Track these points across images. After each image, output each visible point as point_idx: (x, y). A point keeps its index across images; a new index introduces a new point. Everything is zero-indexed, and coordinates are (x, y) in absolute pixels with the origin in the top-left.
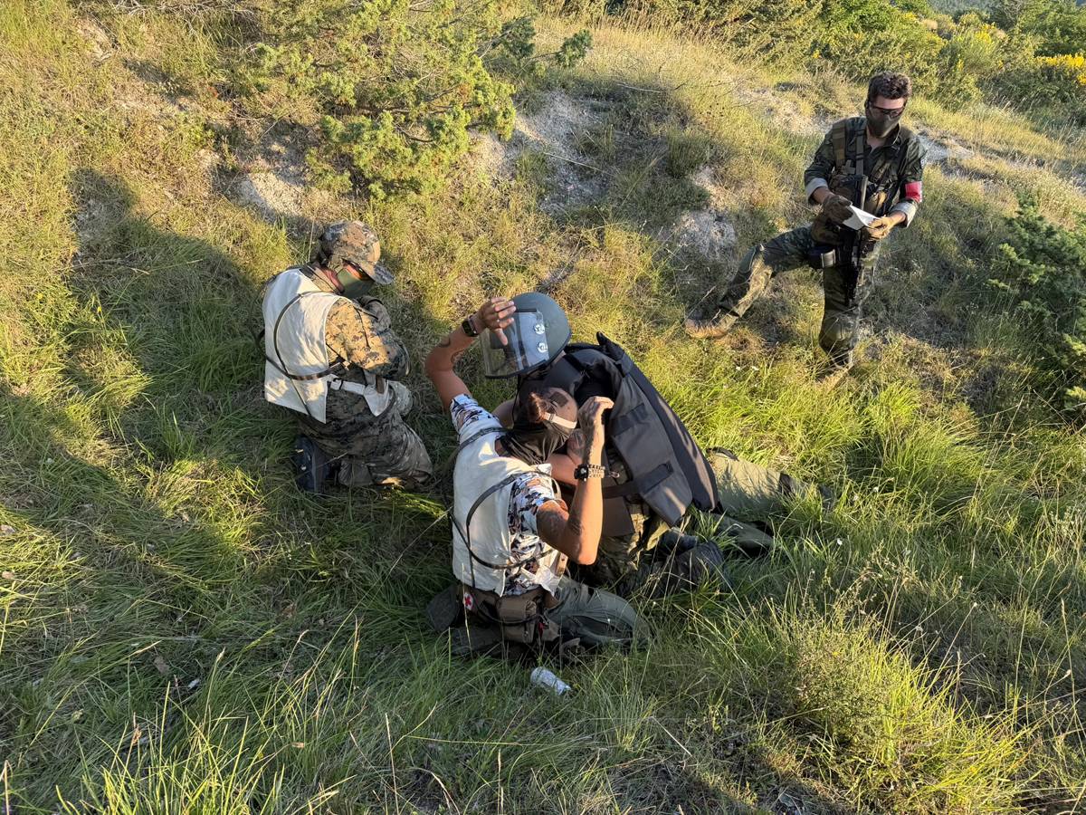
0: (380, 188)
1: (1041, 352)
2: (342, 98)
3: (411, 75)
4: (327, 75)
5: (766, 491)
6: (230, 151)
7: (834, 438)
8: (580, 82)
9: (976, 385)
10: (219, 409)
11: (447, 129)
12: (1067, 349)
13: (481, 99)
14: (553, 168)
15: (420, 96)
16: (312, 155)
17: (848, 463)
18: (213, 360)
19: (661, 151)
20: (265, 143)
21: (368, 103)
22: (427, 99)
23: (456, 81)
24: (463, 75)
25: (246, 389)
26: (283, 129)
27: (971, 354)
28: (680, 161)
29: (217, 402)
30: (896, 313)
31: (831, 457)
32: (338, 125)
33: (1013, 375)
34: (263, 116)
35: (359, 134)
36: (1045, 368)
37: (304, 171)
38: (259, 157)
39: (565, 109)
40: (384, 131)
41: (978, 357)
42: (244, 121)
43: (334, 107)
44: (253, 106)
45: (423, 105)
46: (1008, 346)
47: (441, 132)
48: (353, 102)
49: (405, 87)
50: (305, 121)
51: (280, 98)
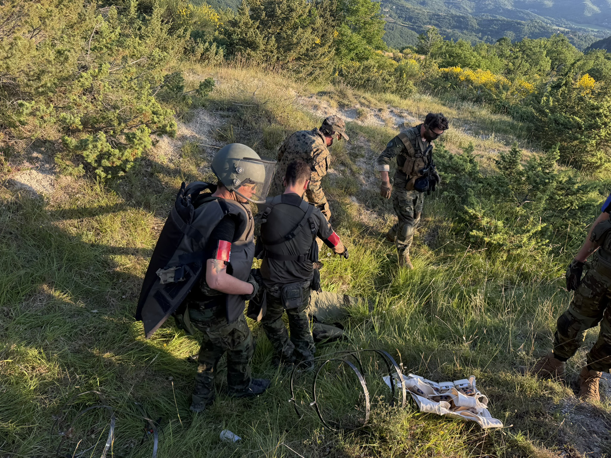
0: (102, 171)
2: (74, 125)
3: (115, 107)
4: (63, 114)
6: (5, 159)
7: (367, 272)
8: (213, 102)
9: (429, 234)
11: (138, 138)
12: (466, 212)
13: (156, 119)
14: (203, 150)
15: (120, 120)
16: (58, 158)
17: (375, 284)
19: (260, 136)
20: (29, 153)
21: (90, 125)
22: (125, 121)
23: (140, 111)
24: (144, 108)
25: (28, 299)
26: (39, 144)
27: (425, 221)
28: (271, 141)
32: (72, 141)
34: (25, 138)
35: (86, 146)
36: (459, 223)
37: (54, 166)
38: (25, 161)
39: (206, 118)
40: (101, 142)
41: (428, 222)
42: (13, 142)
43: (69, 130)
44: (18, 132)
45: (123, 125)
47: (134, 140)
48: (81, 127)
49: (112, 115)
50: (52, 138)
51: (35, 126)
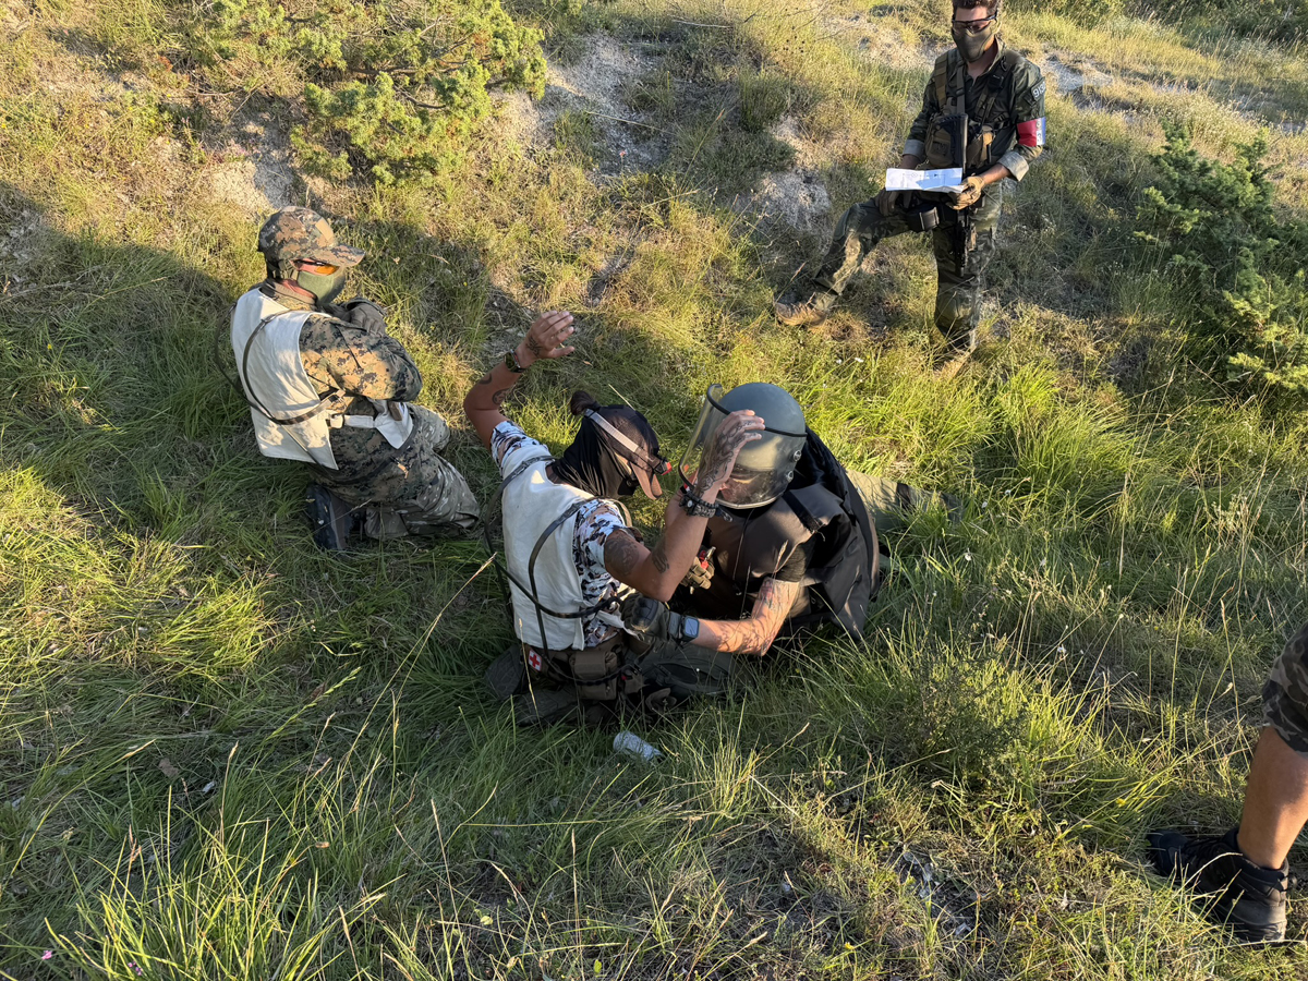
0: (387, 169)
1: (1198, 314)
2: (328, 60)
3: (414, 25)
4: (305, 32)
5: (881, 505)
6: (194, 137)
7: (959, 436)
8: (628, 20)
9: (1124, 360)
10: (212, 458)
11: (461, 90)
12: (1228, 309)
13: (502, 50)
14: (601, 130)
15: (426, 50)
16: (297, 135)
17: (976, 464)
18: (198, 399)
19: (732, 100)
20: (238, 123)
21: (361, 63)
22: (435, 55)
23: (469, 29)
24: (477, 20)
25: (243, 431)
26: (258, 104)
27: (1116, 324)
28: (756, 112)
29: (209, 450)
30: (1026, 281)
31: (955, 459)
32: (325, 95)
33: (1166, 343)
34: (231, 90)
35: (352, 105)
36: (1204, 334)
37: (290, 155)
38: (232, 142)
39: (609, 56)
40: (383, 98)
41: (1124, 326)
42: (208, 97)
43: (321, 74)
44: (218, 77)
45: (430, 62)
46: (1159, 310)
47: (454, 94)
48: (342, 65)
49: (407, 41)
50: (286, 92)
51: (250, 64)
